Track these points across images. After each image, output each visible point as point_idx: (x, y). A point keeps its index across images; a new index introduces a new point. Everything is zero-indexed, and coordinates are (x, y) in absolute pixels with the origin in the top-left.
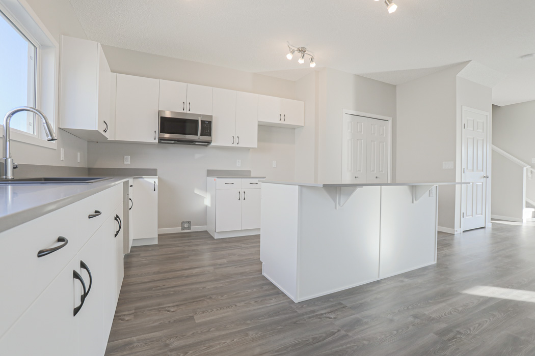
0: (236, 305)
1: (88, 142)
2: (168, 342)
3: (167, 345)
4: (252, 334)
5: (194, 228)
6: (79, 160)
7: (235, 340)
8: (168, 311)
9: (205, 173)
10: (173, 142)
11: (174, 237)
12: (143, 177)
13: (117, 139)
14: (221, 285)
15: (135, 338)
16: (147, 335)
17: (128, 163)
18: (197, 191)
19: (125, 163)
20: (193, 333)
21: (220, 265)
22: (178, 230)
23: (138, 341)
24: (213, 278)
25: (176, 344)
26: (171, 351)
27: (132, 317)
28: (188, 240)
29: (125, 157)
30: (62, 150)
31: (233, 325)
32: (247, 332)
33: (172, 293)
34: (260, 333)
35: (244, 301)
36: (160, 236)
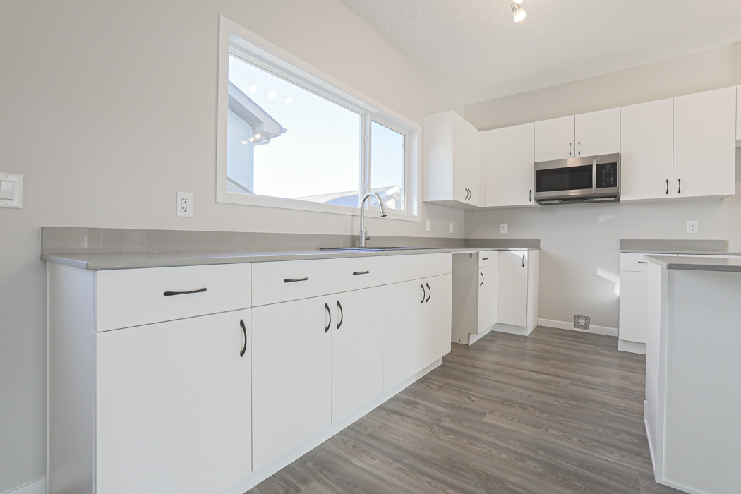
0: (547, 430)
1: (465, 211)
2: (442, 419)
3: (439, 420)
4: (530, 464)
5: (594, 329)
6: (451, 231)
7: (504, 456)
8: (469, 398)
9: (618, 245)
10: (557, 202)
11: (557, 334)
12: (510, 249)
13: (488, 205)
14: (556, 403)
15: (423, 402)
16: (433, 405)
17: (504, 232)
18: (601, 273)
19: (502, 232)
20: (470, 426)
21: (584, 383)
22: (569, 325)
23: (424, 405)
24: (554, 392)
25: (447, 423)
26: (437, 426)
27: (437, 387)
28: (574, 341)
29: (502, 225)
30: (428, 222)
31: (518, 444)
32: (526, 459)
33: (490, 385)
34: (542, 470)
35: (565, 432)
36: (538, 329)
